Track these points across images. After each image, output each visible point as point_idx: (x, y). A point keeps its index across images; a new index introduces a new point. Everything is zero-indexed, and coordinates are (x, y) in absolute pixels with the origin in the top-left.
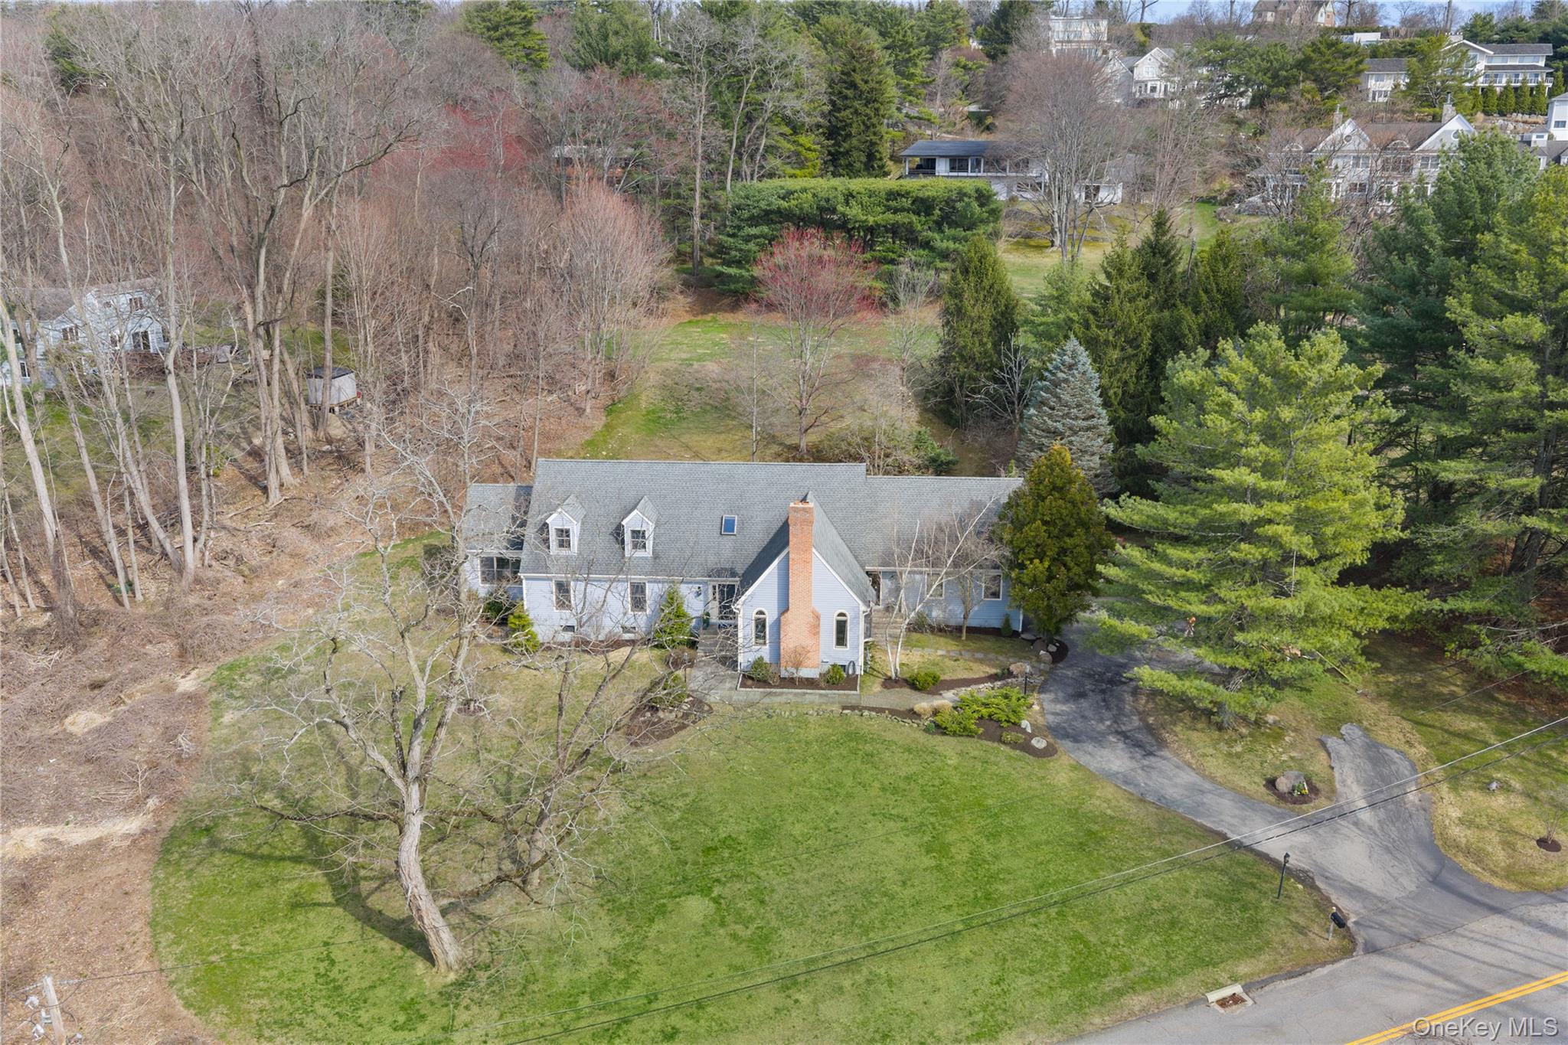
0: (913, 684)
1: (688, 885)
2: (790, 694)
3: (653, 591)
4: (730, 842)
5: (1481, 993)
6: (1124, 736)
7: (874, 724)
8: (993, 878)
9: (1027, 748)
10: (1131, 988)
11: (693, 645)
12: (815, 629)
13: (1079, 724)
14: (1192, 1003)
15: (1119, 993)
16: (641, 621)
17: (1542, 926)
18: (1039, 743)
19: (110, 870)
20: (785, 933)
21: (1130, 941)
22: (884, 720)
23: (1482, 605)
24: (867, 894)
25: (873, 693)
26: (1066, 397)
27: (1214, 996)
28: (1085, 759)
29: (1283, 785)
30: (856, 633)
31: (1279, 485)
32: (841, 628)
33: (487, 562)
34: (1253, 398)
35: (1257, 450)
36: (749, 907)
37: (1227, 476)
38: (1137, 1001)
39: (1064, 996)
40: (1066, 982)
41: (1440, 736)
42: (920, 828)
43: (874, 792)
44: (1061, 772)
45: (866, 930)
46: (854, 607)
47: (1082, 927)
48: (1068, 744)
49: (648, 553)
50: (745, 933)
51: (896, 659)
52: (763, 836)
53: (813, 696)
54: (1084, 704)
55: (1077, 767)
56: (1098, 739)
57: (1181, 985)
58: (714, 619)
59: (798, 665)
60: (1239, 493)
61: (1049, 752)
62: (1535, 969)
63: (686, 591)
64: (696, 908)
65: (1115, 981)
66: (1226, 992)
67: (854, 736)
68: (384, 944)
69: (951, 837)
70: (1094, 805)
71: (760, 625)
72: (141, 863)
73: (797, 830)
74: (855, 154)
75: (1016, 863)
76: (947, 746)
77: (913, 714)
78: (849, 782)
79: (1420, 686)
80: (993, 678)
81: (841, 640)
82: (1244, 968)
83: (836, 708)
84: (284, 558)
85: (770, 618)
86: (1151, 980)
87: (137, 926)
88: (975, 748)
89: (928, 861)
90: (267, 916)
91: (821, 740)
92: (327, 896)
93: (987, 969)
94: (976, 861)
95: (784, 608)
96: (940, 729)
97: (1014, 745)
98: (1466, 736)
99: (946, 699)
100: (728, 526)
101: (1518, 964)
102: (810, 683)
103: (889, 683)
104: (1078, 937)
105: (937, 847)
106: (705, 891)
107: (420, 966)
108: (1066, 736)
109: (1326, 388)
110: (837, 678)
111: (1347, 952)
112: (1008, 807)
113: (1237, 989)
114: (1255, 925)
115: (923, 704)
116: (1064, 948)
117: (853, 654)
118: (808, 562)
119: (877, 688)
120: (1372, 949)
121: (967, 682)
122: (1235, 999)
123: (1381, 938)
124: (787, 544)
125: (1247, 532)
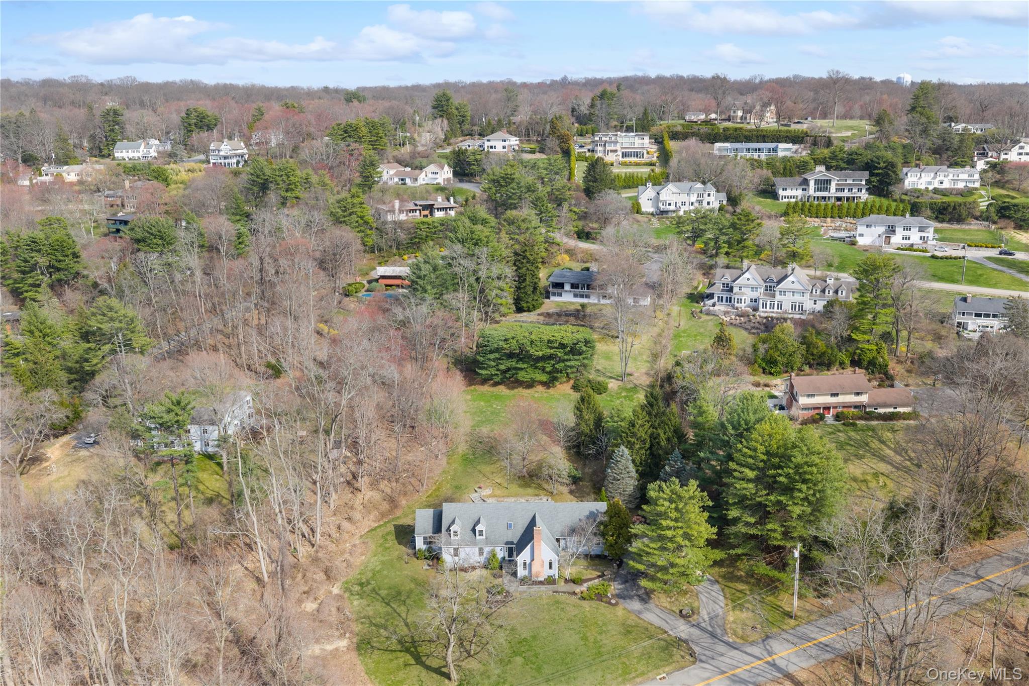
0: (574, 581)
1: (515, 653)
2: (536, 587)
3: (487, 549)
4: (525, 640)
5: (726, 672)
6: (638, 596)
7: (563, 597)
8: (600, 647)
9: (610, 603)
10: (637, 676)
11: (501, 568)
12: (542, 566)
13: (625, 593)
14: (652, 679)
15: (634, 678)
16: (482, 559)
17: (746, 653)
18: (613, 601)
19: (345, 658)
20: (545, 666)
21: (638, 663)
22: (566, 596)
23: (745, 551)
24: (566, 654)
25: (561, 586)
26: (620, 467)
27: (658, 677)
28: (627, 606)
29: (684, 612)
30: (555, 566)
31: (680, 524)
32: (551, 564)
33: (425, 538)
34: (671, 501)
35: (673, 515)
36: (534, 659)
37: (664, 523)
38: (638, 680)
39: (620, 679)
40: (620, 676)
41: (734, 591)
42: (579, 632)
43: (565, 620)
44: (620, 611)
45: (567, 664)
46: (554, 557)
47: (625, 660)
48: (622, 600)
49: (484, 537)
50: (534, 667)
51: (568, 573)
52: (534, 637)
53: (543, 588)
54: (627, 584)
55: (625, 609)
56: (631, 598)
57: (650, 675)
58: (507, 558)
59: (537, 577)
60: (669, 528)
61: (616, 604)
62: (740, 665)
63: (498, 549)
64: (519, 660)
65: (633, 675)
66: (661, 676)
67: (557, 602)
68: (435, 675)
69: (589, 634)
70: (629, 622)
71: (525, 564)
72: (354, 655)
73: (544, 635)
74: (528, 288)
75: (607, 642)
76: (585, 604)
77: (574, 593)
78: (557, 618)
79: (732, 573)
80: (599, 577)
81: (551, 567)
82: (667, 669)
83: (551, 593)
84: (345, 534)
85: (528, 562)
86: (643, 674)
87: (363, 674)
88: (594, 604)
89: (582, 643)
90: (398, 669)
91: (547, 604)
92: (413, 662)
93: (600, 673)
94: (595, 642)
95: (533, 560)
96: (583, 598)
97: (606, 602)
98: (741, 591)
99: (584, 588)
100: (509, 526)
101: (735, 663)
102: (541, 583)
103: (566, 581)
104: (624, 663)
105: (585, 638)
106: (520, 655)
107: (447, 681)
108: (621, 598)
109: (691, 498)
110: (551, 581)
111: (694, 663)
112: (605, 624)
113: (664, 675)
114: (671, 656)
115: (578, 589)
116: (620, 666)
117: (554, 572)
118: (540, 545)
119: (563, 584)
120: (701, 661)
121: (591, 580)
122: (664, 678)
123: (703, 658)
124: (533, 538)
125: (671, 540)
